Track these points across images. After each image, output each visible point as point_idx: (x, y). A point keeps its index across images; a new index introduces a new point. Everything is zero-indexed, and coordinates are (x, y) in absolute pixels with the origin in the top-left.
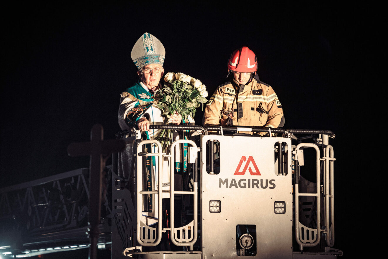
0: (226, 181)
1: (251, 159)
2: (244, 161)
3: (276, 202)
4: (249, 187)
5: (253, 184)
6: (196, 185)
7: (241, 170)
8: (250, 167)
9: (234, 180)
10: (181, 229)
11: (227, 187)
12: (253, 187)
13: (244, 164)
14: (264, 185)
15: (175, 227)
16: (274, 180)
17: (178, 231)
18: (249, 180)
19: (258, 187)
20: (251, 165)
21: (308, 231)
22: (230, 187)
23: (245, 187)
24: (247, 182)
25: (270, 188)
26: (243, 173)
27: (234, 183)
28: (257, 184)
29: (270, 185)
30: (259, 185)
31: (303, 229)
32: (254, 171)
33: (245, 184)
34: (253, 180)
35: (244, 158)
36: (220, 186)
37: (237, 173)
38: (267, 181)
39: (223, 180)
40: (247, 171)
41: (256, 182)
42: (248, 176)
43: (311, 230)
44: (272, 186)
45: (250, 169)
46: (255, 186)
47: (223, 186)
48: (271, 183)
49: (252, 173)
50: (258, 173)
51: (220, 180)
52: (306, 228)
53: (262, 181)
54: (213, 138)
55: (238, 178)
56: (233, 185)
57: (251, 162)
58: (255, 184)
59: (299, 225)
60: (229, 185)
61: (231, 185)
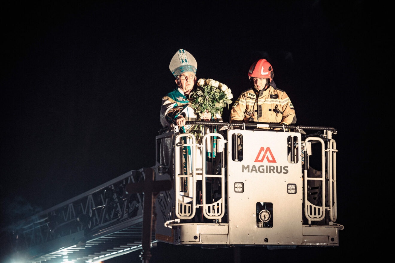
0: (248, 167)
1: (268, 149)
2: (262, 151)
3: (289, 184)
4: (267, 172)
5: (270, 170)
7: (260, 158)
8: (267, 156)
9: (254, 166)
10: (211, 205)
11: (249, 172)
12: (270, 172)
13: (263, 153)
14: (279, 171)
15: (207, 203)
16: (287, 167)
17: (209, 207)
18: (267, 166)
19: (274, 172)
20: (268, 154)
21: (315, 208)
22: (251, 172)
23: (263, 172)
24: (265, 168)
25: (284, 173)
26: (262, 161)
27: (254, 169)
28: (273, 170)
29: (283, 171)
31: (311, 206)
32: (271, 159)
33: (263, 169)
34: (270, 167)
35: (262, 149)
36: (243, 171)
37: (257, 160)
38: (281, 167)
39: (246, 166)
40: (265, 159)
41: (272, 168)
42: (265, 163)
43: (317, 207)
45: (267, 158)
46: (272, 171)
47: (246, 171)
48: (284, 169)
49: (269, 161)
50: (274, 161)
51: (243, 167)
52: (313, 206)
53: (277, 167)
54: (237, 132)
55: (257, 165)
56: (254, 170)
57: (268, 152)
58: (272, 170)
59: (308, 203)
60: (250, 170)
61: (252, 170)
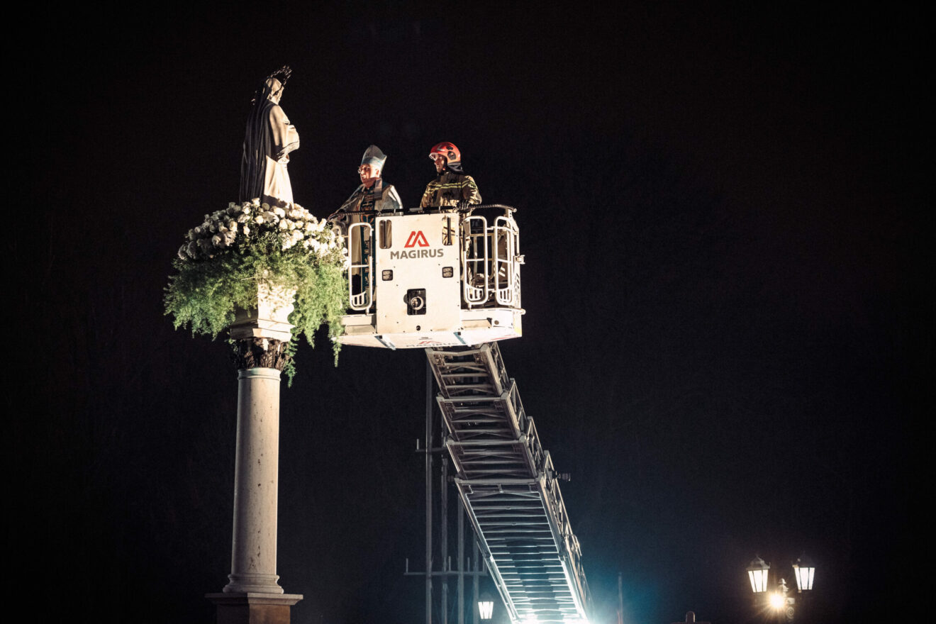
0: (398, 253)
1: (420, 233)
2: (414, 235)
3: (443, 268)
4: (419, 257)
5: (423, 254)
6: (371, 259)
7: (411, 243)
8: (419, 240)
9: (404, 252)
10: (358, 296)
11: (398, 258)
12: (422, 257)
13: (414, 237)
14: (433, 254)
16: (442, 250)
17: (356, 298)
18: (418, 251)
19: (427, 256)
20: (420, 238)
22: (401, 258)
23: (415, 257)
24: (416, 253)
26: (413, 246)
27: (404, 255)
28: (426, 254)
29: (437, 254)
30: (428, 255)
32: (423, 243)
33: (415, 255)
34: (422, 251)
35: (413, 233)
36: (392, 258)
37: (407, 246)
38: (435, 250)
39: (395, 253)
40: (417, 244)
41: (424, 252)
42: (417, 247)
44: (440, 255)
45: (419, 242)
46: (424, 256)
47: (395, 258)
48: (439, 252)
49: (421, 245)
50: (427, 244)
51: (392, 253)
53: (430, 251)
54: (385, 219)
55: (408, 250)
58: (424, 254)
60: (400, 256)
61: (402, 256)
